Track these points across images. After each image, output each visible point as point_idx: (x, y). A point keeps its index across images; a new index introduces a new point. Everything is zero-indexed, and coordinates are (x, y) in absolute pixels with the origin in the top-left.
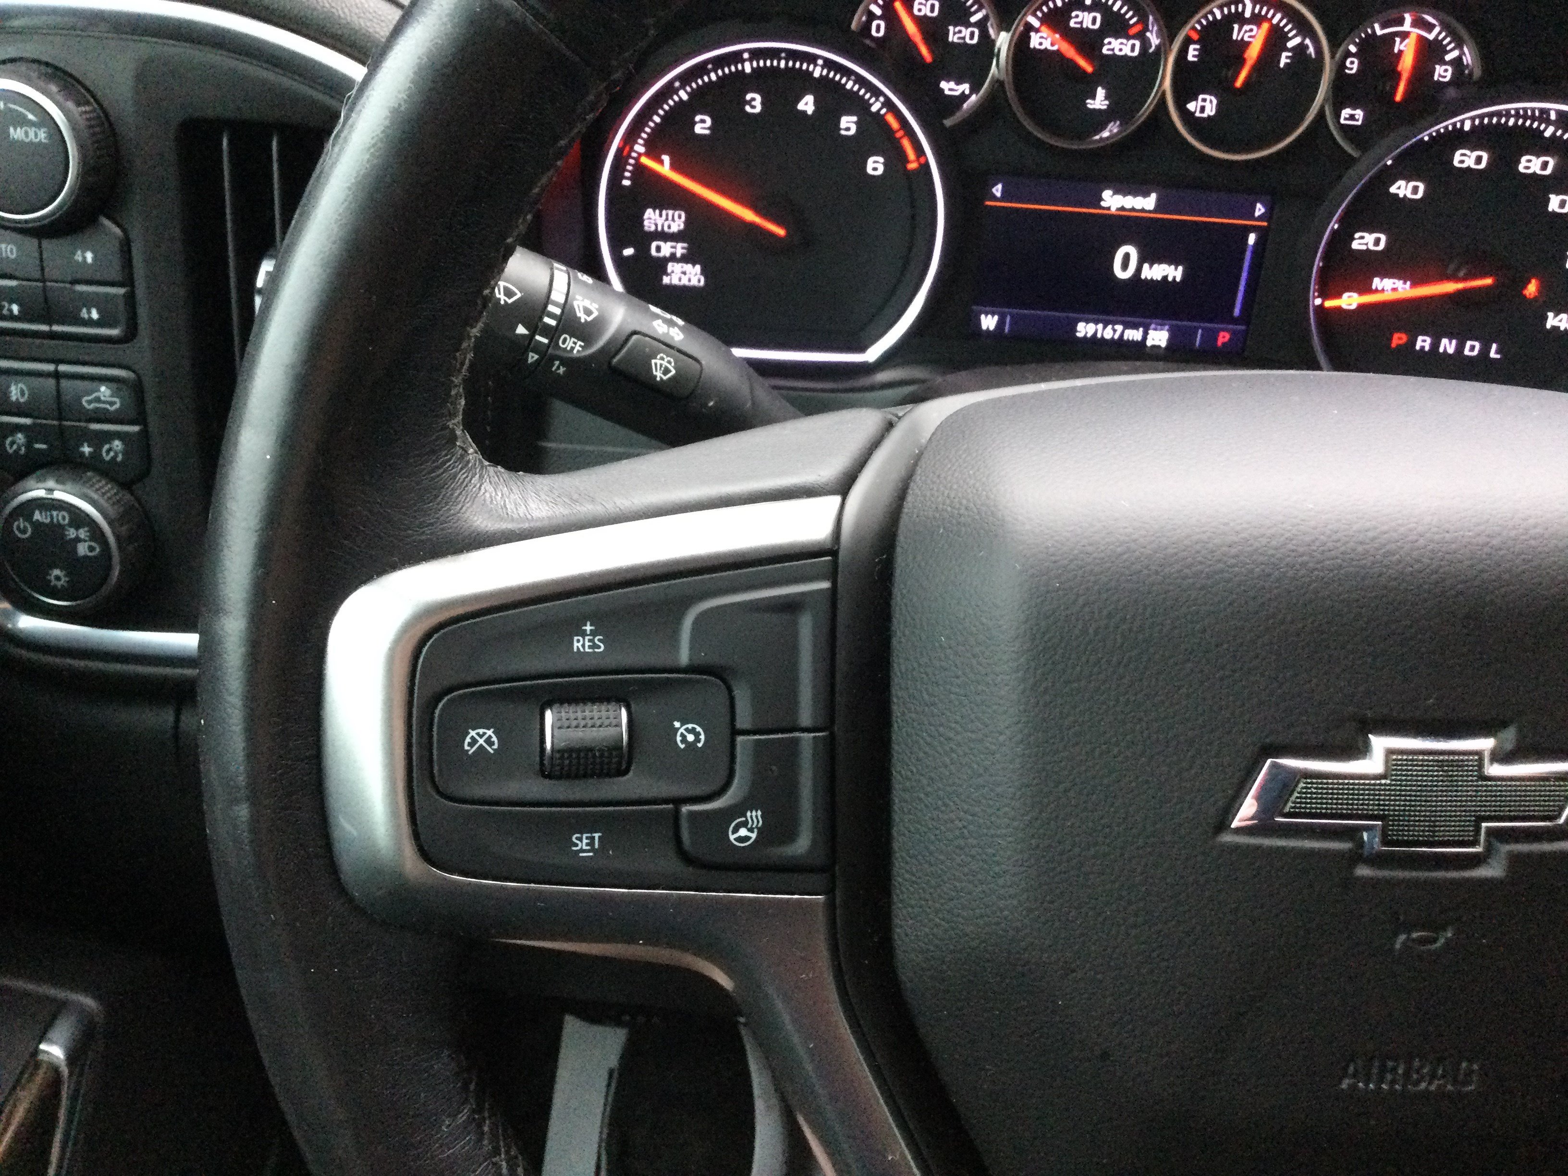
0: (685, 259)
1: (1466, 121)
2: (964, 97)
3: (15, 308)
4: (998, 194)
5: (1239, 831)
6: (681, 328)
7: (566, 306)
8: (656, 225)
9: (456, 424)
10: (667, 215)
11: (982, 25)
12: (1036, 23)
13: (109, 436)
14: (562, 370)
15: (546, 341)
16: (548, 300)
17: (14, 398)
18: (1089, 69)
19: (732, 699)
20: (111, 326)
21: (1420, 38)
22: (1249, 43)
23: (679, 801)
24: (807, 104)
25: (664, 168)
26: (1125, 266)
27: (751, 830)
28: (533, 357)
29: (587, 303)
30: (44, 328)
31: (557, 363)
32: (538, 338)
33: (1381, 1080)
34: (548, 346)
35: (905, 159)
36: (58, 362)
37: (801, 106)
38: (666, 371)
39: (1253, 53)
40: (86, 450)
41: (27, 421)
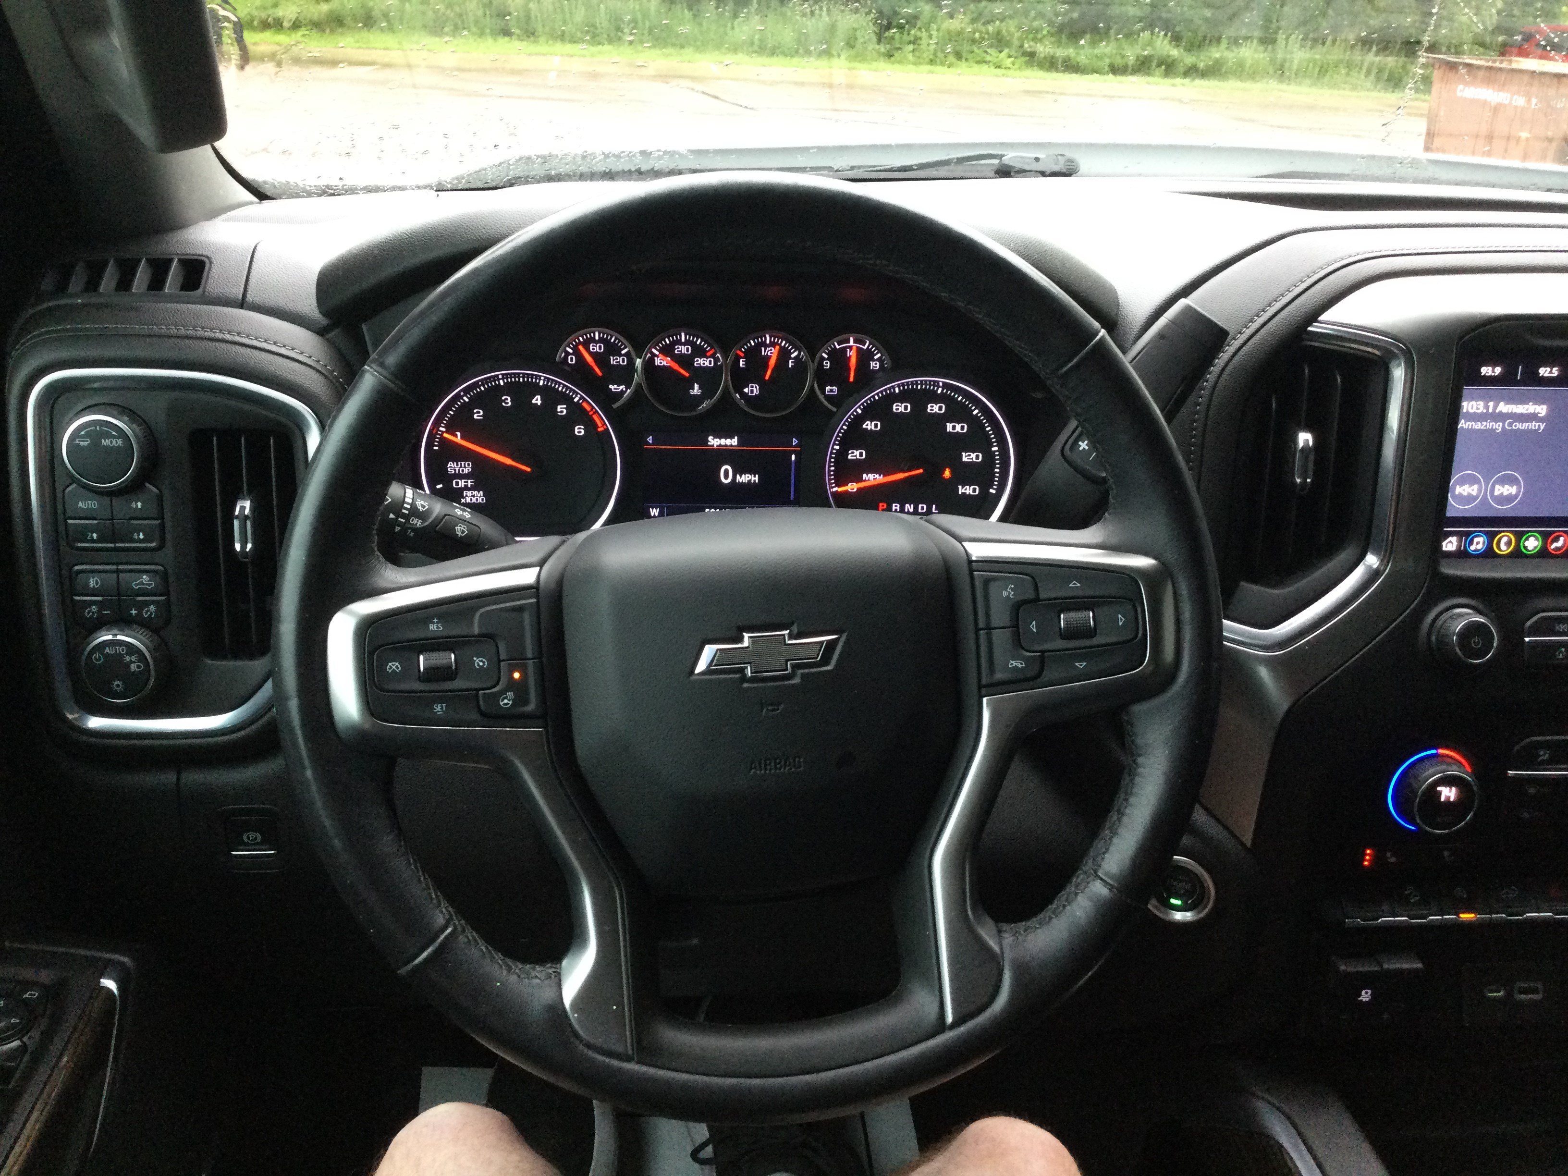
0: (472, 488)
1: (896, 387)
2: (622, 392)
3: (95, 536)
4: (651, 442)
5: (698, 674)
6: (468, 512)
7: (413, 505)
8: (455, 470)
9: (375, 546)
10: (461, 464)
11: (627, 355)
12: (657, 353)
13: (147, 604)
14: (412, 534)
15: (404, 521)
16: (404, 502)
17: (92, 586)
18: (687, 375)
19: (497, 647)
20: (152, 542)
21: (858, 348)
22: (771, 356)
23: (477, 690)
24: (537, 400)
25: (458, 439)
26: (726, 477)
27: (509, 700)
28: (398, 529)
29: (422, 502)
30: (112, 545)
31: (409, 531)
32: (400, 519)
33: (766, 769)
34: (405, 523)
35: (596, 426)
36: (117, 564)
37: (534, 401)
38: (463, 532)
39: (772, 362)
40: (134, 612)
41: (100, 598)
